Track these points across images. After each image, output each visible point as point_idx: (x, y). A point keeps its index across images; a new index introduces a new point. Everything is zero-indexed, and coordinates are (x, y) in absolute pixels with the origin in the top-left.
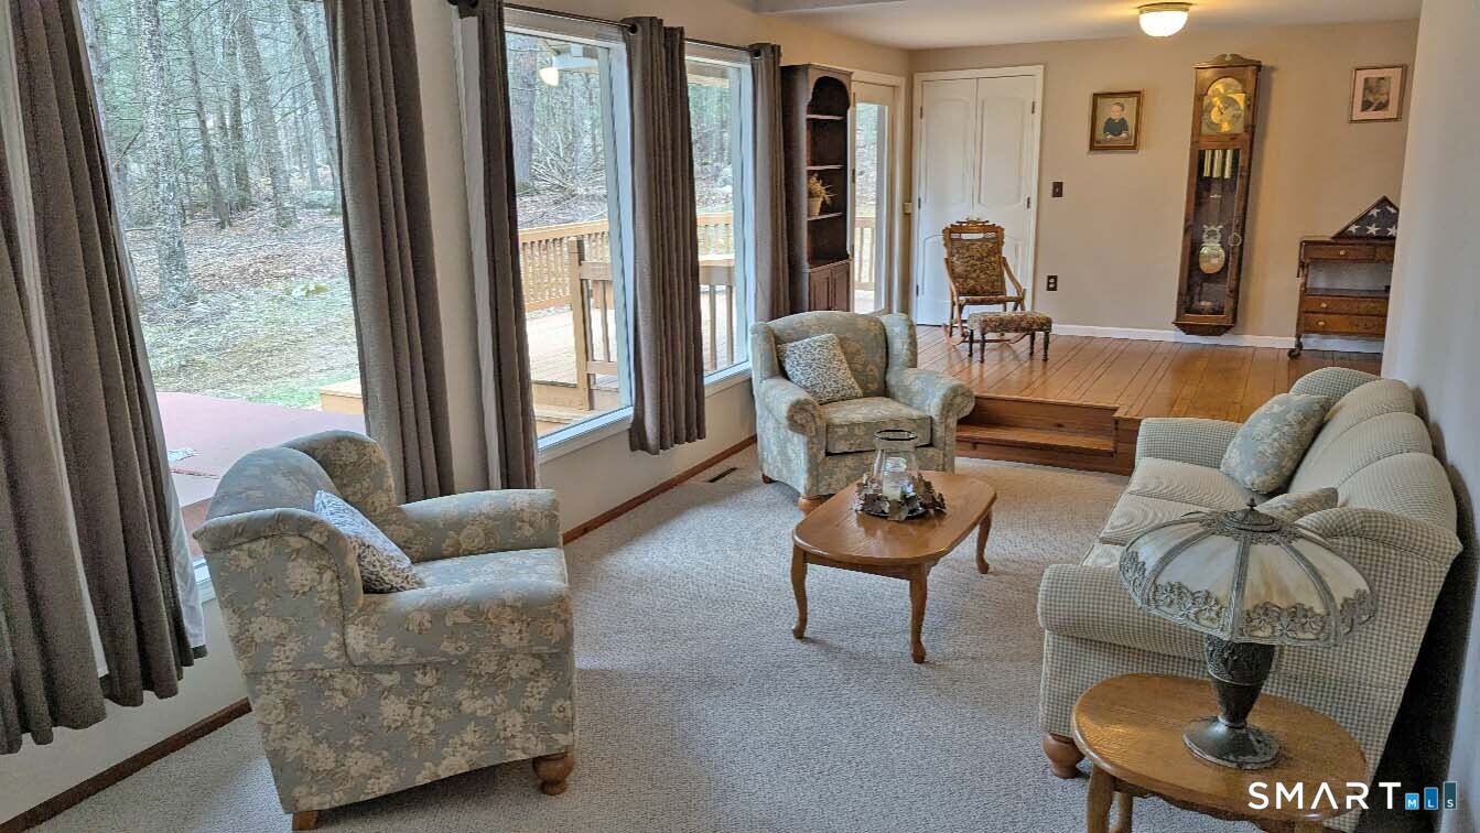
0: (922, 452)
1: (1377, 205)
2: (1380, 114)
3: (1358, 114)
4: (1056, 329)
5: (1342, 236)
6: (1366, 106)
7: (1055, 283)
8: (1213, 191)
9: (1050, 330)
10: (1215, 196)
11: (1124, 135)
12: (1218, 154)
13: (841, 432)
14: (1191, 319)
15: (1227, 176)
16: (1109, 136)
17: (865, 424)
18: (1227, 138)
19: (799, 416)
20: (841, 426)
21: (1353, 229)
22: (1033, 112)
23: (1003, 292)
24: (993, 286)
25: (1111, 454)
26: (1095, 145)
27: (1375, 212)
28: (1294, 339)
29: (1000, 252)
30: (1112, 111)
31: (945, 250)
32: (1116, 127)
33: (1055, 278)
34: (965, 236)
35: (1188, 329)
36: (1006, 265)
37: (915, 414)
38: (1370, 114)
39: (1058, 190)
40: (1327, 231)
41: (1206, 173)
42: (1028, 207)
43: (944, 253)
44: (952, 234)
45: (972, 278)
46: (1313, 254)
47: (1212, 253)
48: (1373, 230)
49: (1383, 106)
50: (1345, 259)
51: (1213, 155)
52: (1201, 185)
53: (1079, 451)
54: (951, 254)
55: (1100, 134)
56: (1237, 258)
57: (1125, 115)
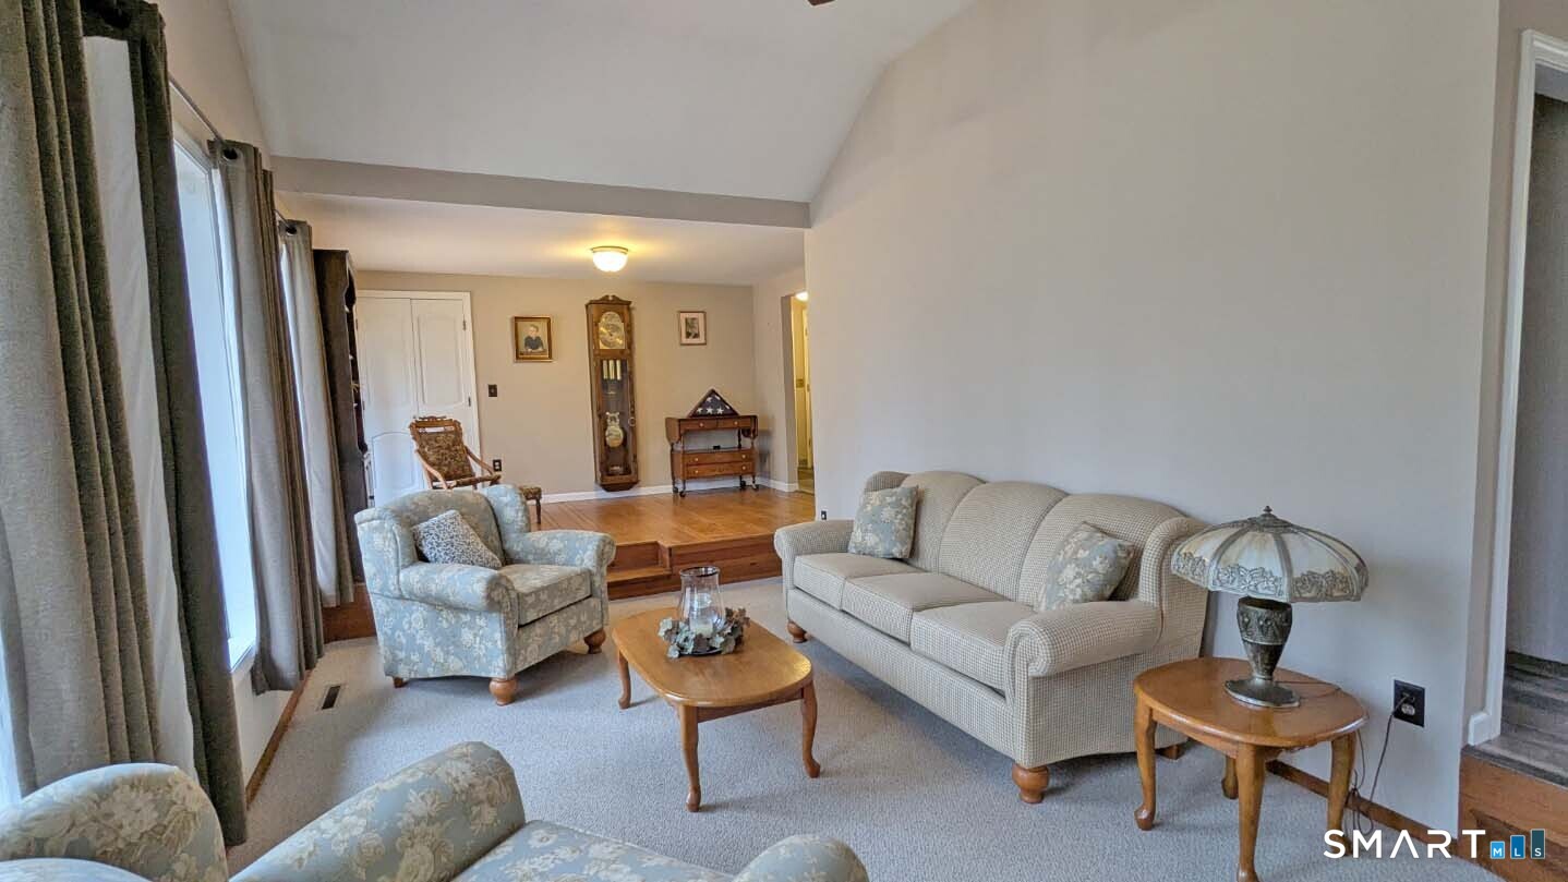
0: (588, 604)
1: (709, 395)
2: (696, 341)
3: (685, 340)
4: (545, 499)
5: (694, 416)
6: (688, 335)
7: (500, 465)
8: (610, 388)
9: (540, 497)
10: (612, 393)
11: (540, 349)
12: (611, 362)
13: (530, 600)
14: (610, 480)
15: (619, 378)
16: (530, 348)
17: (547, 588)
18: (618, 353)
19: (496, 593)
20: (530, 594)
21: (700, 410)
22: (465, 329)
23: (472, 475)
24: (463, 470)
25: (669, 577)
26: (519, 356)
27: (709, 399)
28: (671, 486)
29: (461, 442)
30: (529, 331)
31: (414, 443)
32: (533, 343)
33: (499, 461)
34: (428, 430)
35: (608, 488)
36: (469, 453)
37: (578, 569)
38: (691, 340)
39: (493, 391)
40: (685, 413)
41: (605, 377)
42: (470, 405)
43: (415, 446)
44: (418, 426)
45: (445, 465)
46: (683, 428)
47: (615, 432)
48: (710, 410)
49: (696, 336)
50: (703, 429)
51: (608, 364)
52: (601, 384)
53: (645, 580)
54: (421, 446)
55: (522, 348)
56: (630, 433)
57: (540, 334)
